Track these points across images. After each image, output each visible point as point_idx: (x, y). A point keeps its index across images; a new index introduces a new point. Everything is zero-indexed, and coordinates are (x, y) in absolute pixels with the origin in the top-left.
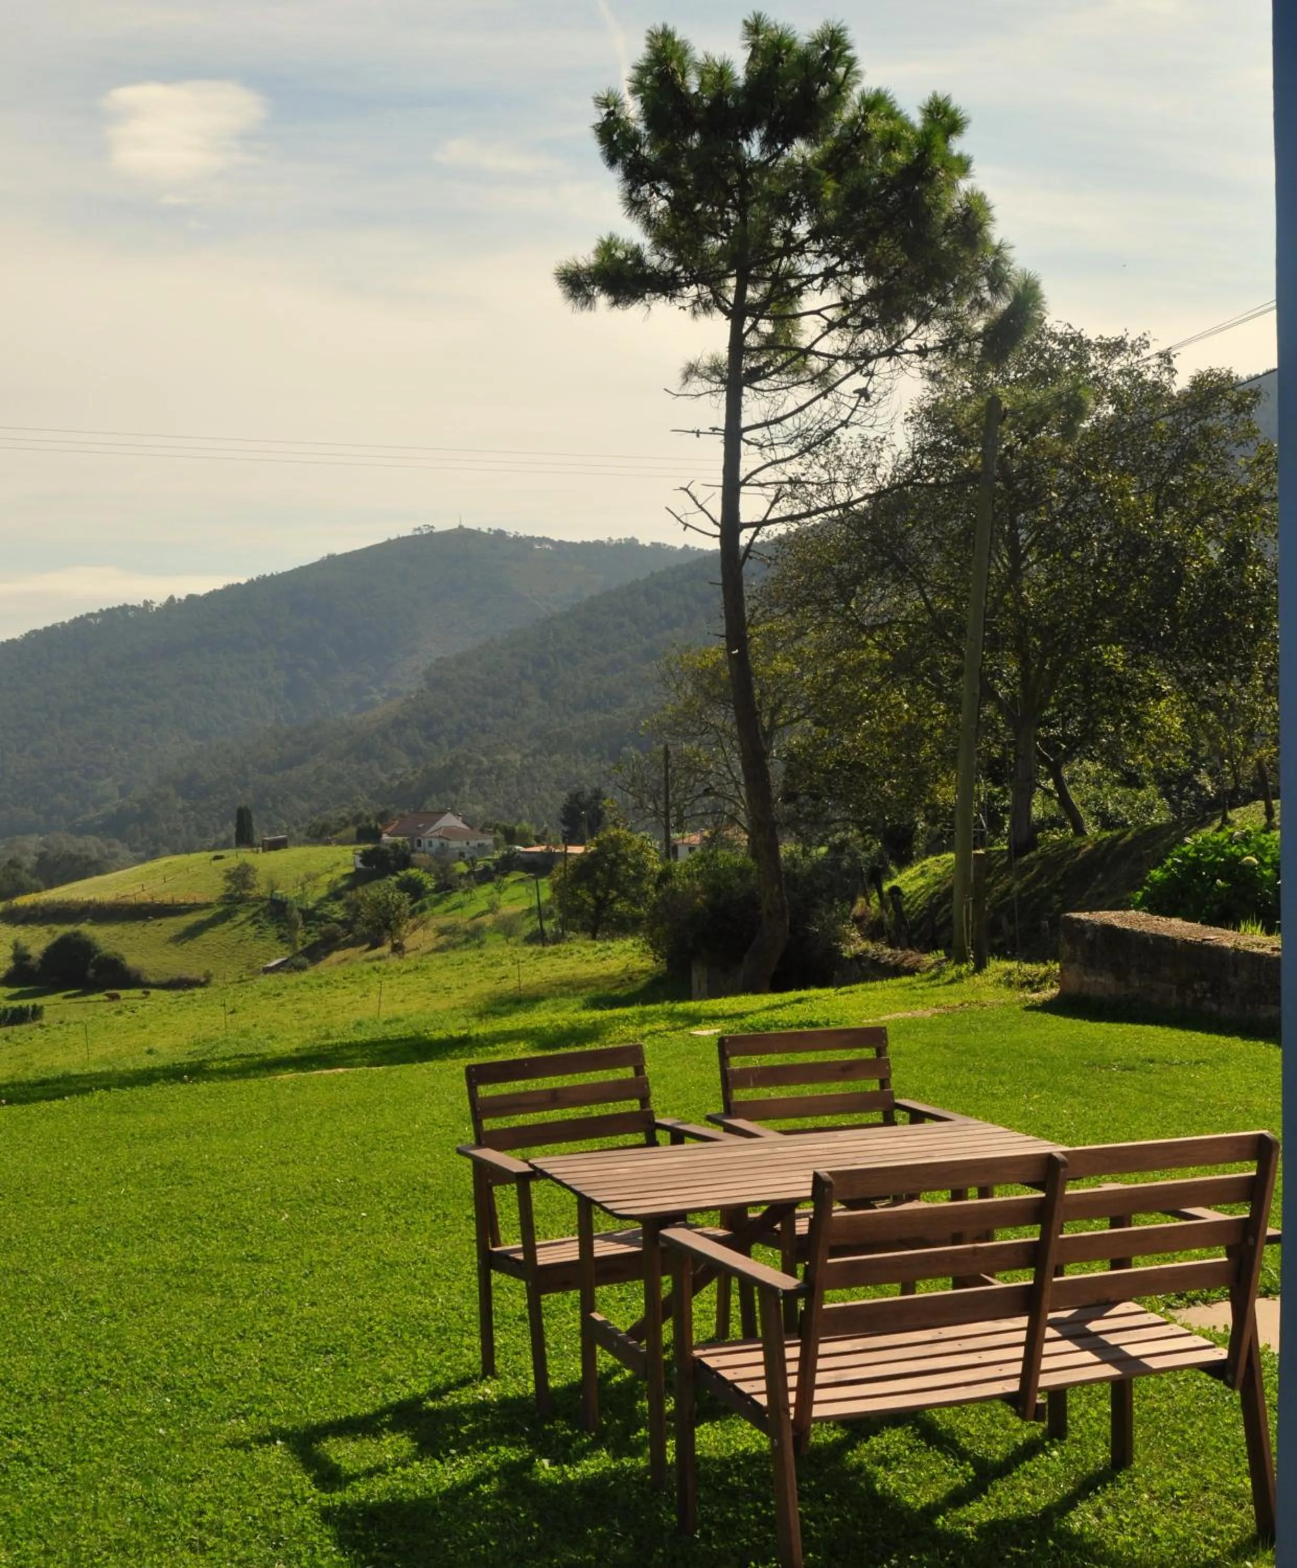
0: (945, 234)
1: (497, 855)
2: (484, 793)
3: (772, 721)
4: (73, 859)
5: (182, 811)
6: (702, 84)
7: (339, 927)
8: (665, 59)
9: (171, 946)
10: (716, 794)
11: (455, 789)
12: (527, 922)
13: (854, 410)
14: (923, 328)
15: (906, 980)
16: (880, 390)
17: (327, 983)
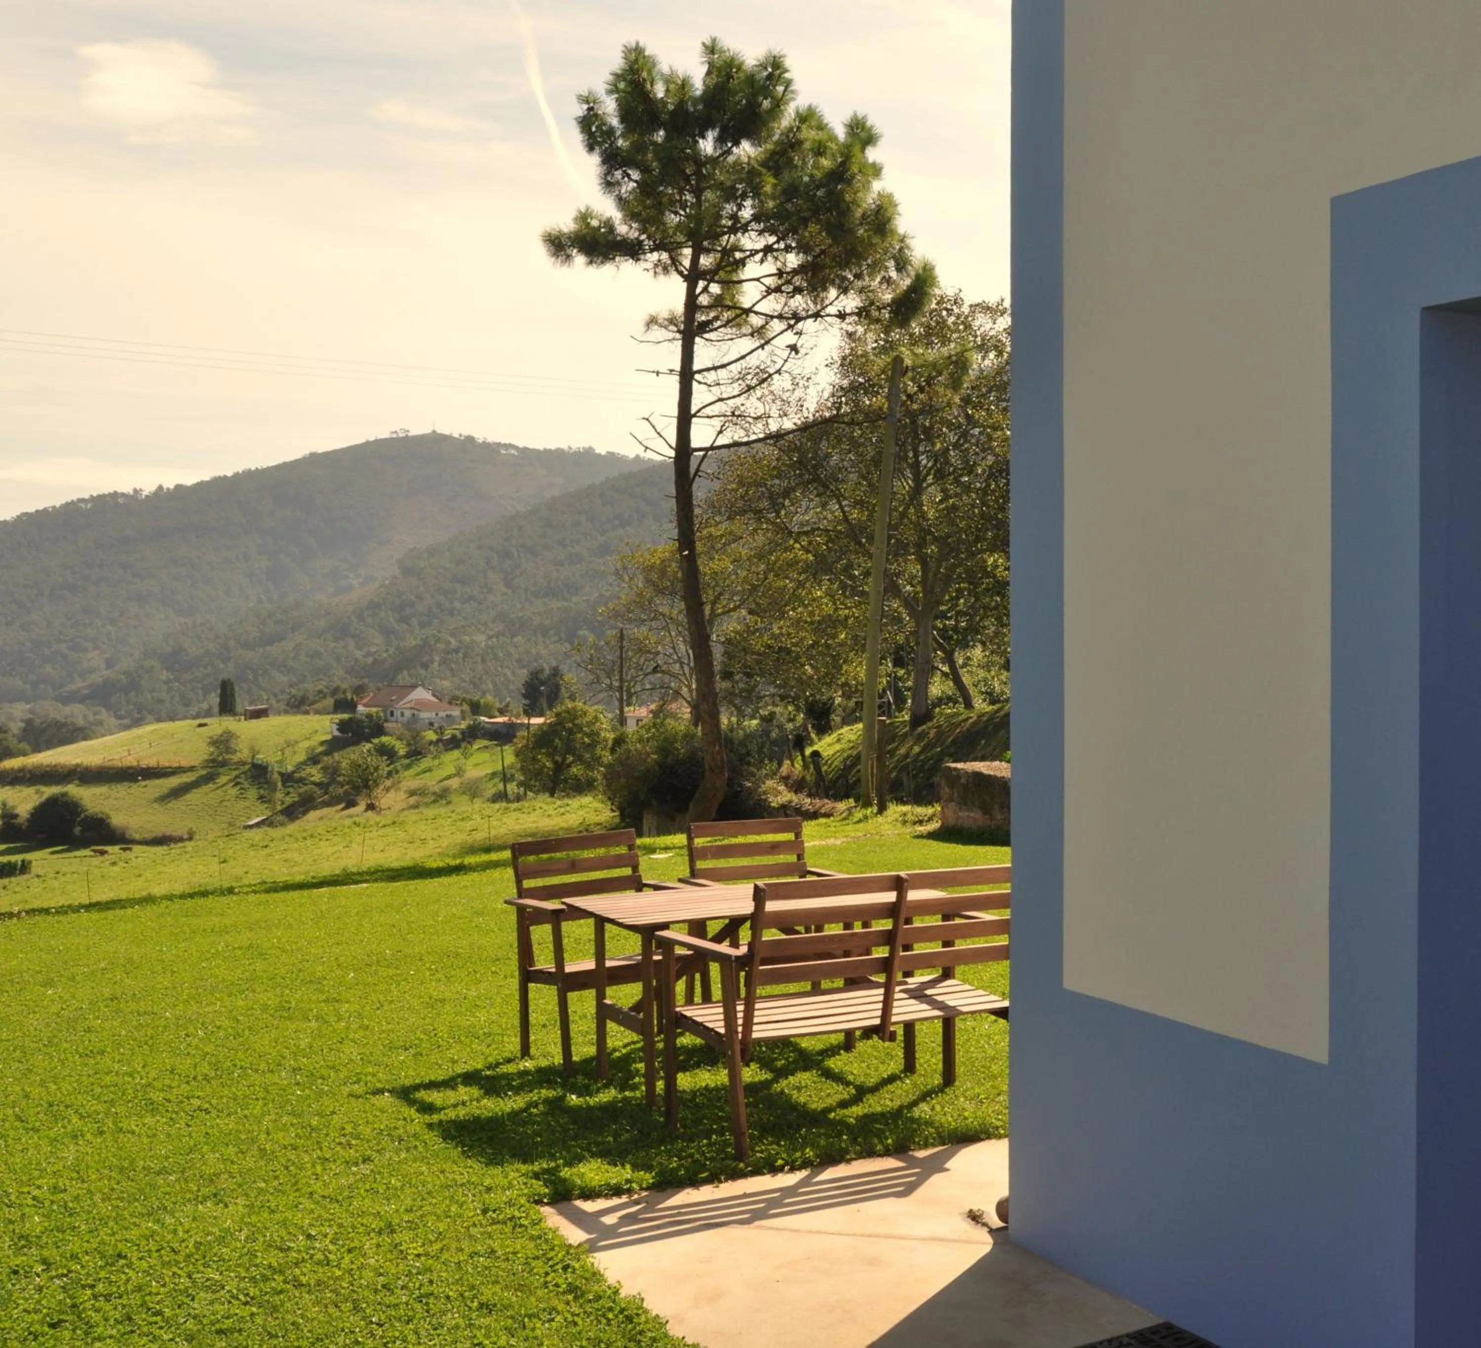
0: (861, 224)
1: (463, 725)
2: (452, 670)
3: (712, 609)
4: (59, 725)
5: (167, 682)
6: (667, 91)
7: (316, 789)
8: (638, 70)
9: (156, 805)
10: (663, 672)
11: (425, 666)
12: (490, 785)
13: (786, 361)
14: (842, 297)
15: (822, 820)
16: (808, 345)
17: (312, 836)
